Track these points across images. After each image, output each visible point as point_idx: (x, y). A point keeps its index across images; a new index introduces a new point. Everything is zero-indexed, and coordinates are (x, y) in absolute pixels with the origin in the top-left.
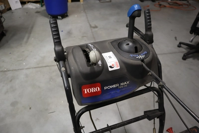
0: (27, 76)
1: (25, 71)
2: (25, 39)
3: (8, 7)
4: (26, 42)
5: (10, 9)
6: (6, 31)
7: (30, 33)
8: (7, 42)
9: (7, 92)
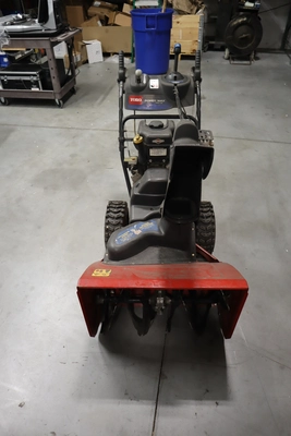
0: (92, 136)
1: (91, 131)
2: (99, 101)
3: (84, 59)
4: (100, 104)
5: (87, 62)
6: (78, 89)
7: (107, 94)
8: (76, 100)
9: (68, 145)
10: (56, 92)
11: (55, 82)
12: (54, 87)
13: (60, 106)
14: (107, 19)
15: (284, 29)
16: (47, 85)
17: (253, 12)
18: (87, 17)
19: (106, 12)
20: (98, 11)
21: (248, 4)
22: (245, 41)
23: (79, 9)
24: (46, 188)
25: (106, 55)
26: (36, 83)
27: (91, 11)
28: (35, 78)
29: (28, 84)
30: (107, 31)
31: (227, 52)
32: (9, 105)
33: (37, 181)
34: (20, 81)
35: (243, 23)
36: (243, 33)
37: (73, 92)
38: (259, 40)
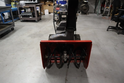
2: (47, 21)
5: (44, 14)
8: (41, 21)
10: (36, 18)
11: (36, 15)
12: (36, 17)
13: (37, 22)
14: (50, 5)
15: (94, 8)
16: (34, 16)
17: (86, 3)
18: (45, 4)
19: (50, 3)
20: (48, 3)
21: (85, 1)
22: (85, 10)
23: (43, 3)
24: (32, 37)
25: (50, 13)
26: (31, 16)
27: (46, 3)
28: (31, 15)
29: (29, 16)
30: (50, 7)
31: (81, 12)
32: (23, 22)
33: (29, 36)
34: (27, 15)
35: (84, 6)
36: (84, 8)
37: (40, 19)
38: (88, 10)
